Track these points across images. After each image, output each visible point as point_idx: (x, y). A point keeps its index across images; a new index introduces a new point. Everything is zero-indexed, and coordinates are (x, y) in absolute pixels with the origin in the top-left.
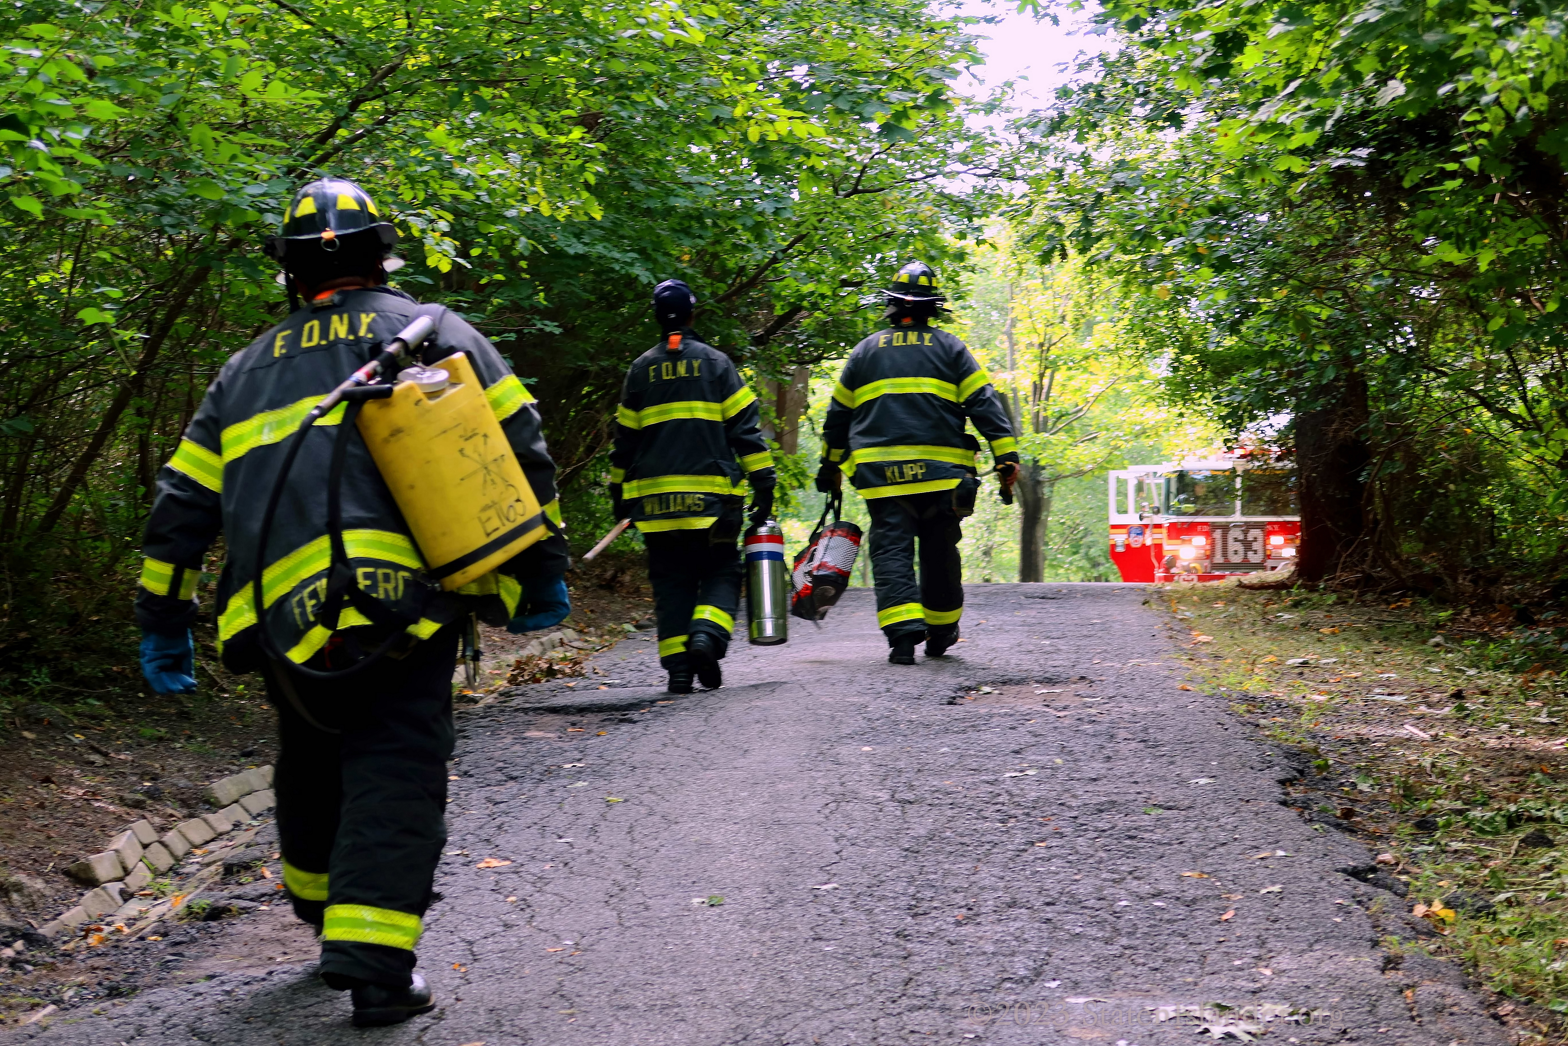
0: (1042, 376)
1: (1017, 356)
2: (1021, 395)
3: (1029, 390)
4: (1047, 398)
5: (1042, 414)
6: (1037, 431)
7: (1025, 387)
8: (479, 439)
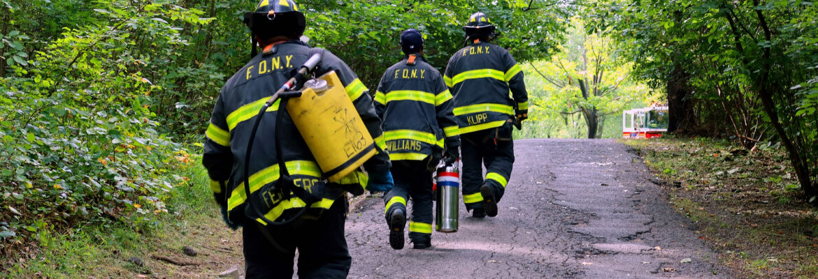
0: (597, 73)
1: (587, 65)
2: (589, 80)
3: (592, 79)
4: (600, 82)
5: (598, 88)
6: (595, 95)
7: (591, 78)
8: (343, 112)
